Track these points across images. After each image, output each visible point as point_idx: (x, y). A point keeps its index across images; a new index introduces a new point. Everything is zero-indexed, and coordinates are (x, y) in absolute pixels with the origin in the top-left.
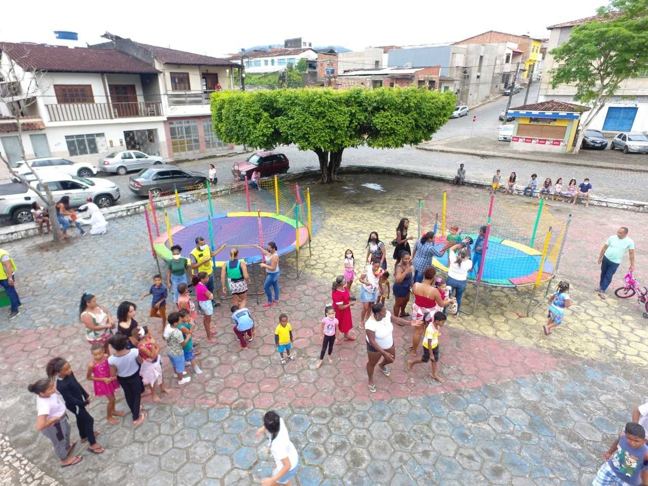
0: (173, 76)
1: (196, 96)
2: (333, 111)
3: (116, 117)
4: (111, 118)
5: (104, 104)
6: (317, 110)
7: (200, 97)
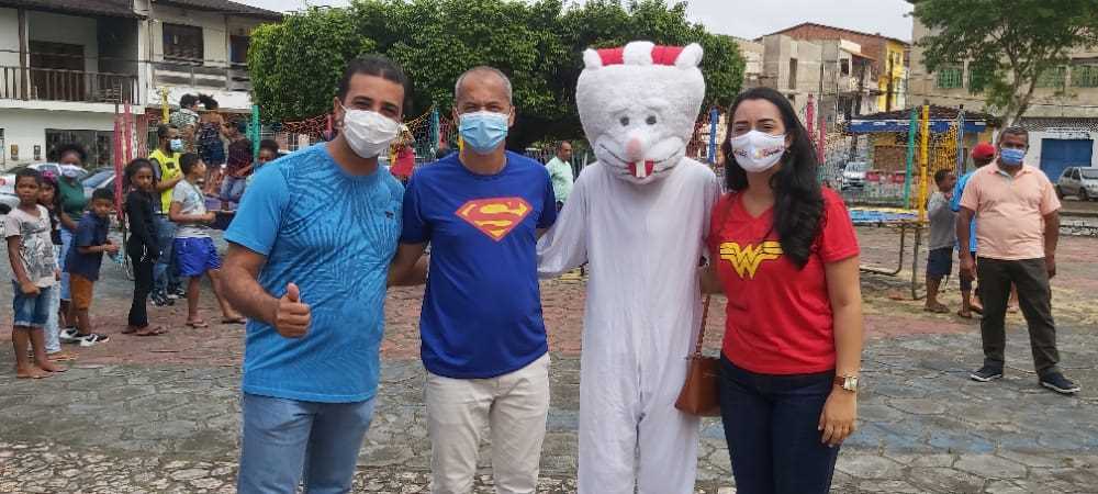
0: (168, 31)
1: (213, 71)
2: (505, 32)
3: (33, 98)
4: (24, 98)
5: (14, 69)
6: (472, 29)
7: (223, 74)
